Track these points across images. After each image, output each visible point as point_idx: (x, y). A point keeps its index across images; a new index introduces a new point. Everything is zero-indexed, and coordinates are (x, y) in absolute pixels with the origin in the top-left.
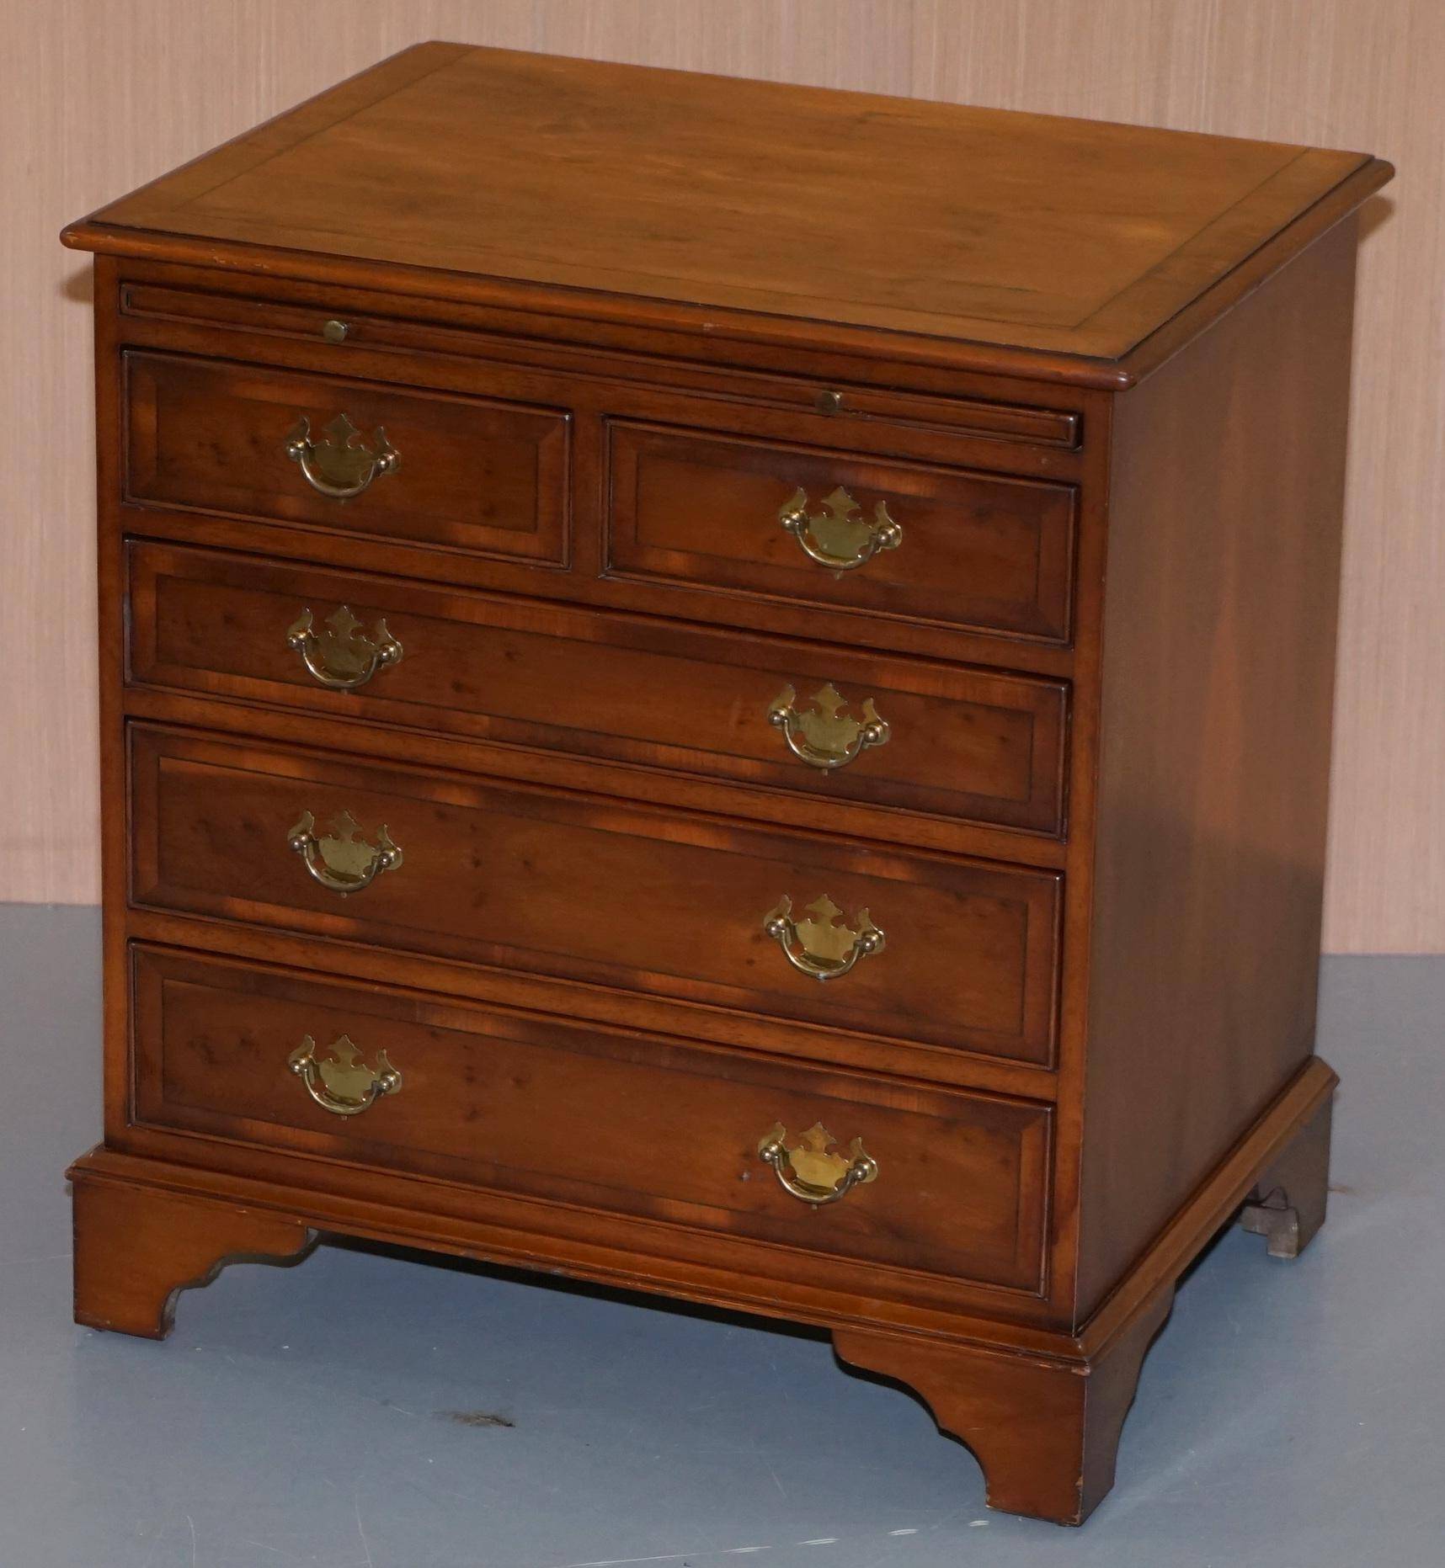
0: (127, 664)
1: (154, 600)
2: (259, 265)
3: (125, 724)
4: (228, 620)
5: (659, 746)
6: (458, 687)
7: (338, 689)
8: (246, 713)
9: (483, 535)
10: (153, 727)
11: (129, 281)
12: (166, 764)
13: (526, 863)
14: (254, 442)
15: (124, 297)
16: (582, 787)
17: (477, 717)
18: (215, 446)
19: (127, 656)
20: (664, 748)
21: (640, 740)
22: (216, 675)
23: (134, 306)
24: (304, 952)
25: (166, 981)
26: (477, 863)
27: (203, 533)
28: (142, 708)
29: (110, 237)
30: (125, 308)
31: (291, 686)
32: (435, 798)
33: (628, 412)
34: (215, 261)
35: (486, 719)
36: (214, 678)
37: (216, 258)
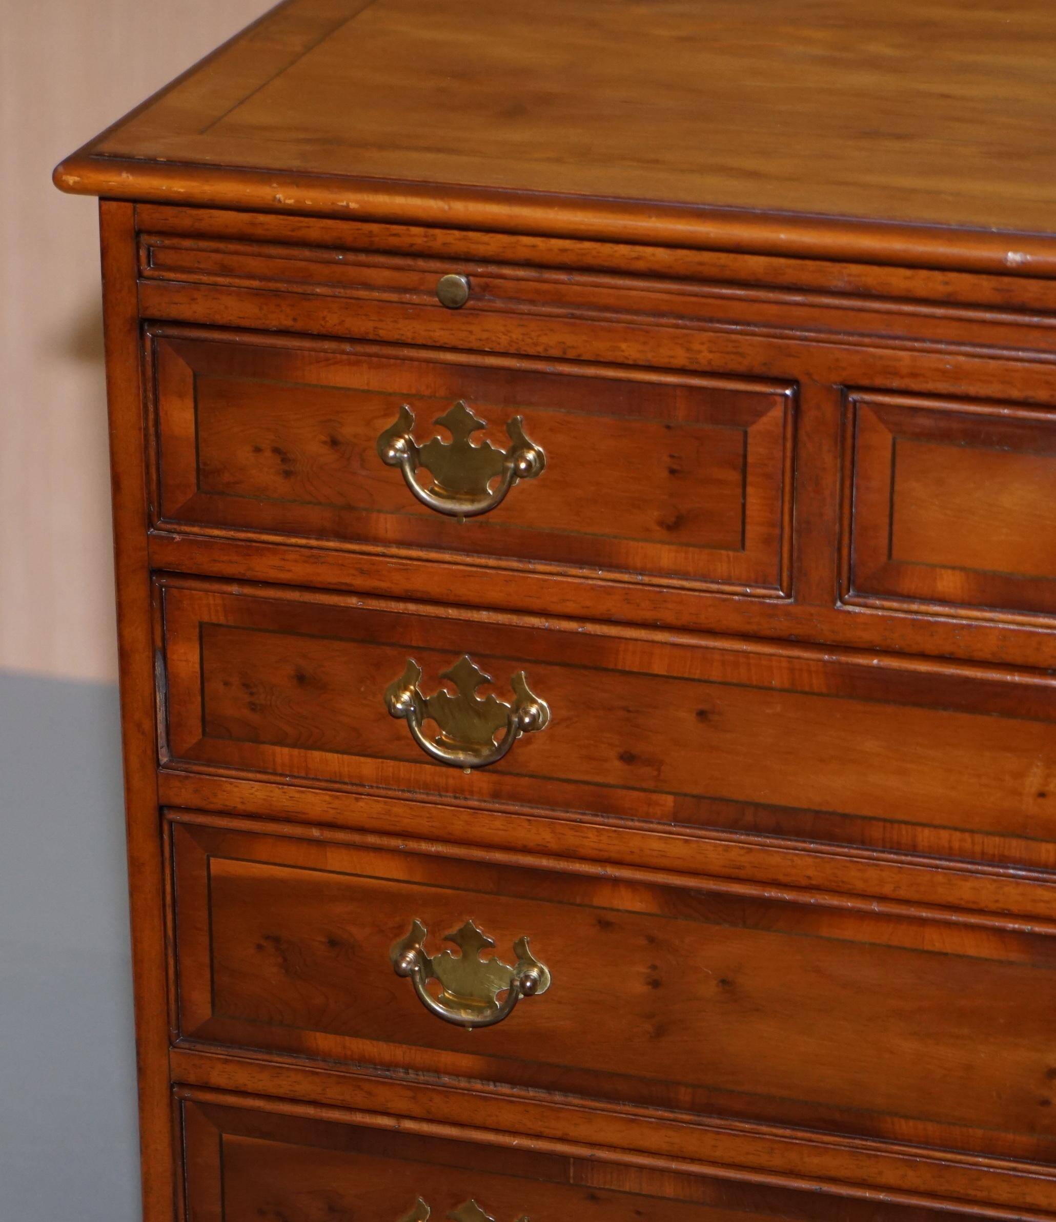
0: (162, 741)
1: (196, 658)
2: (344, 204)
3: (161, 816)
4: (301, 679)
5: (919, 829)
6: (628, 758)
7: (459, 766)
8: (327, 798)
9: (666, 556)
10: (200, 819)
11: (150, 233)
12: (219, 866)
13: (724, 982)
14: (334, 443)
15: (143, 253)
16: (804, 882)
17: (655, 797)
18: (276, 451)
19: (161, 728)
20: (926, 831)
21: (892, 822)
22: (286, 750)
23: (159, 266)
24: (414, 1098)
25: (225, 1136)
26: (655, 984)
27: (264, 567)
28: (183, 794)
29: (124, 175)
30: (147, 271)
31: (391, 763)
32: (596, 901)
33: (879, 381)
34: (279, 201)
35: (670, 799)
36: (283, 755)
37: (279, 196)
